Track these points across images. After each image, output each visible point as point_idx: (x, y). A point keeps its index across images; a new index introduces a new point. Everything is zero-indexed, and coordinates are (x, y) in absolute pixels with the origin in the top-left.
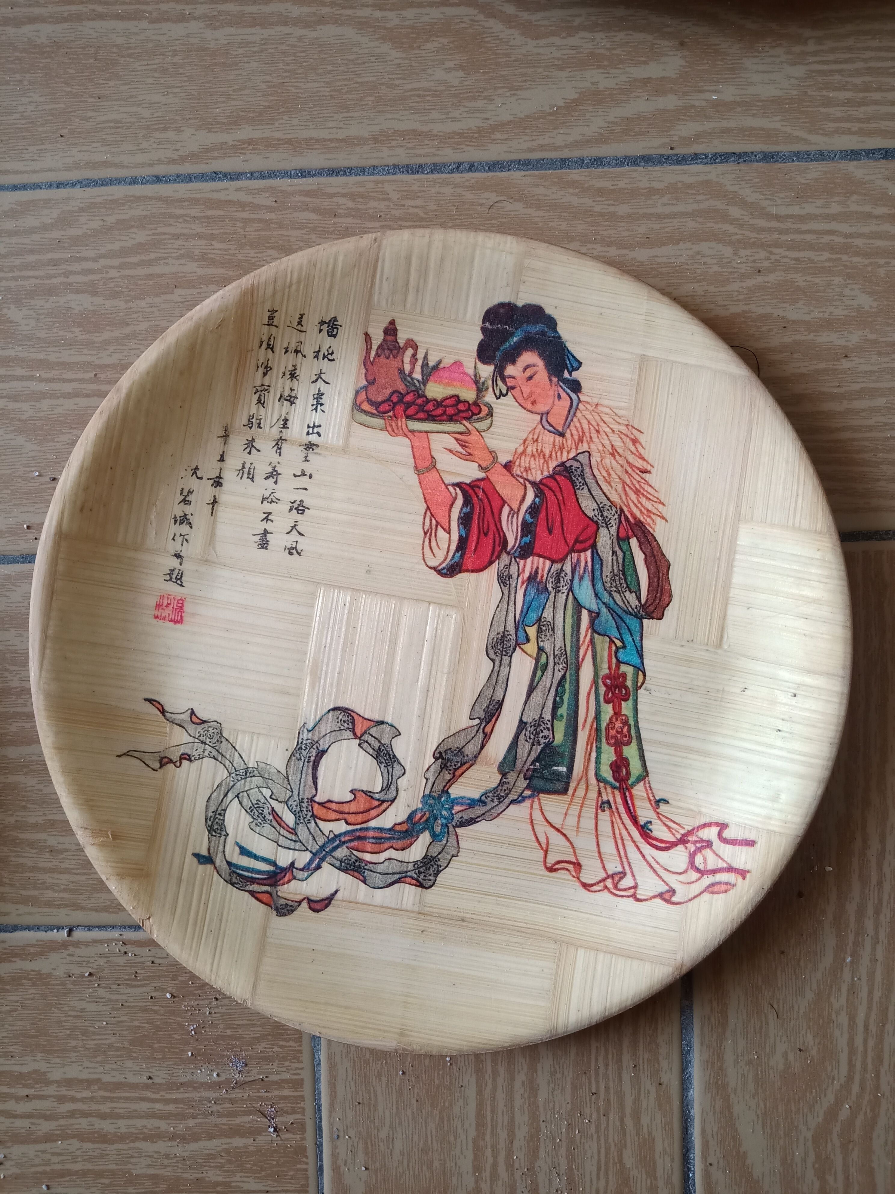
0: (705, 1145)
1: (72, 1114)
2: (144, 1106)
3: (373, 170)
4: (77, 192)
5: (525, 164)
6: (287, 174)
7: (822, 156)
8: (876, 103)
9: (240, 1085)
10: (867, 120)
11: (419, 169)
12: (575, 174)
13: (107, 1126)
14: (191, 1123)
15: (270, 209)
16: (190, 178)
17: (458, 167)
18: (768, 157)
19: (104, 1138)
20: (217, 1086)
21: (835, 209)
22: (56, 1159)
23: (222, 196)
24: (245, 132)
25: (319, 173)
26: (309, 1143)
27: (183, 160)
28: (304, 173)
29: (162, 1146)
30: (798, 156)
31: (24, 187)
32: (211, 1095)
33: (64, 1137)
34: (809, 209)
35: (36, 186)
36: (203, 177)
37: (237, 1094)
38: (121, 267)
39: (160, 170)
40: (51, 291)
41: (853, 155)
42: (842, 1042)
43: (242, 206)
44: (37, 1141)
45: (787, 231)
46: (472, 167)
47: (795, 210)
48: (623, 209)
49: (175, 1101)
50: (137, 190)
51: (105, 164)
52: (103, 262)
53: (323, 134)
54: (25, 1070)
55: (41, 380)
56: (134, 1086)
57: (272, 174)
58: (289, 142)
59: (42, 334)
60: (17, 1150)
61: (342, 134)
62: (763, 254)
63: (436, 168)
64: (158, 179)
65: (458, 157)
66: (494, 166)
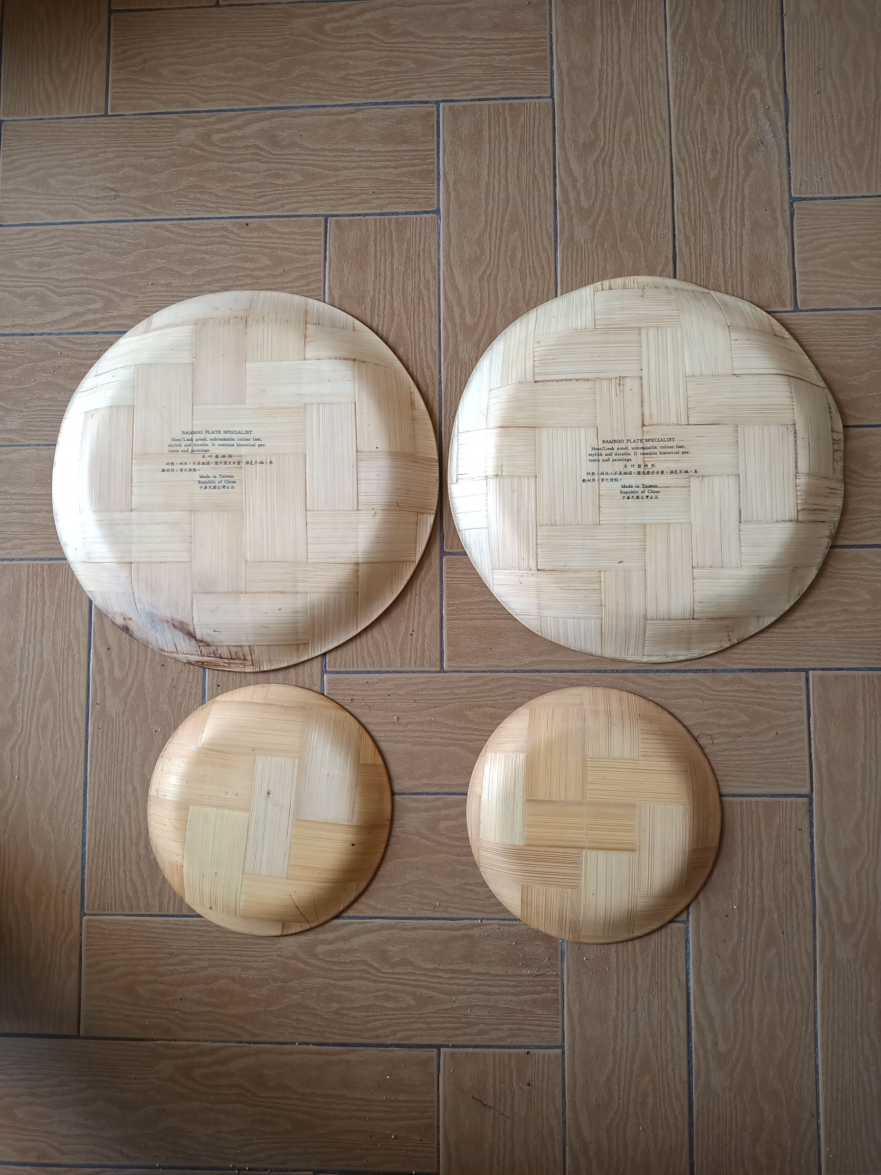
0: (695, 1003)
1: (479, 985)
2: (504, 983)
3: (584, 671)
4: (489, 674)
5: (634, 671)
6: (557, 671)
7: (731, 671)
8: (749, 654)
9: (537, 975)
10: (747, 659)
11: (600, 671)
12: (650, 675)
13: (491, 989)
14: (520, 989)
15: (551, 683)
16: (525, 672)
17: (612, 671)
18: (714, 671)
19: (490, 994)
20: (529, 976)
21: (736, 688)
22: (473, 1001)
23: (536, 678)
24: (543, 658)
25: (567, 671)
26: (560, 998)
27: (523, 666)
28: (562, 671)
29: (510, 997)
30: (724, 671)
31: (471, 672)
32: (527, 979)
33: (476, 993)
34: (727, 688)
35: (476, 672)
36: (530, 671)
37: (536, 979)
38: (504, 699)
39: (516, 668)
40: (480, 706)
41: (742, 671)
42: (742, 968)
43: (543, 681)
44: (467, 994)
45: (720, 696)
46: (617, 672)
47: (722, 689)
48: (666, 687)
49: (514, 981)
50: (509, 674)
51: (498, 666)
52: (497, 697)
53: (569, 659)
54: (463, 969)
55: (476, 735)
56: (501, 975)
57: (552, 671)
58: (557, 661)
59: (477, 720)
60: (460, 997)
61: (574, 660)
62: (712, 703)
63: (605, 671)
64: (515, 671)
65: (612, 668)
66: (624, 671)
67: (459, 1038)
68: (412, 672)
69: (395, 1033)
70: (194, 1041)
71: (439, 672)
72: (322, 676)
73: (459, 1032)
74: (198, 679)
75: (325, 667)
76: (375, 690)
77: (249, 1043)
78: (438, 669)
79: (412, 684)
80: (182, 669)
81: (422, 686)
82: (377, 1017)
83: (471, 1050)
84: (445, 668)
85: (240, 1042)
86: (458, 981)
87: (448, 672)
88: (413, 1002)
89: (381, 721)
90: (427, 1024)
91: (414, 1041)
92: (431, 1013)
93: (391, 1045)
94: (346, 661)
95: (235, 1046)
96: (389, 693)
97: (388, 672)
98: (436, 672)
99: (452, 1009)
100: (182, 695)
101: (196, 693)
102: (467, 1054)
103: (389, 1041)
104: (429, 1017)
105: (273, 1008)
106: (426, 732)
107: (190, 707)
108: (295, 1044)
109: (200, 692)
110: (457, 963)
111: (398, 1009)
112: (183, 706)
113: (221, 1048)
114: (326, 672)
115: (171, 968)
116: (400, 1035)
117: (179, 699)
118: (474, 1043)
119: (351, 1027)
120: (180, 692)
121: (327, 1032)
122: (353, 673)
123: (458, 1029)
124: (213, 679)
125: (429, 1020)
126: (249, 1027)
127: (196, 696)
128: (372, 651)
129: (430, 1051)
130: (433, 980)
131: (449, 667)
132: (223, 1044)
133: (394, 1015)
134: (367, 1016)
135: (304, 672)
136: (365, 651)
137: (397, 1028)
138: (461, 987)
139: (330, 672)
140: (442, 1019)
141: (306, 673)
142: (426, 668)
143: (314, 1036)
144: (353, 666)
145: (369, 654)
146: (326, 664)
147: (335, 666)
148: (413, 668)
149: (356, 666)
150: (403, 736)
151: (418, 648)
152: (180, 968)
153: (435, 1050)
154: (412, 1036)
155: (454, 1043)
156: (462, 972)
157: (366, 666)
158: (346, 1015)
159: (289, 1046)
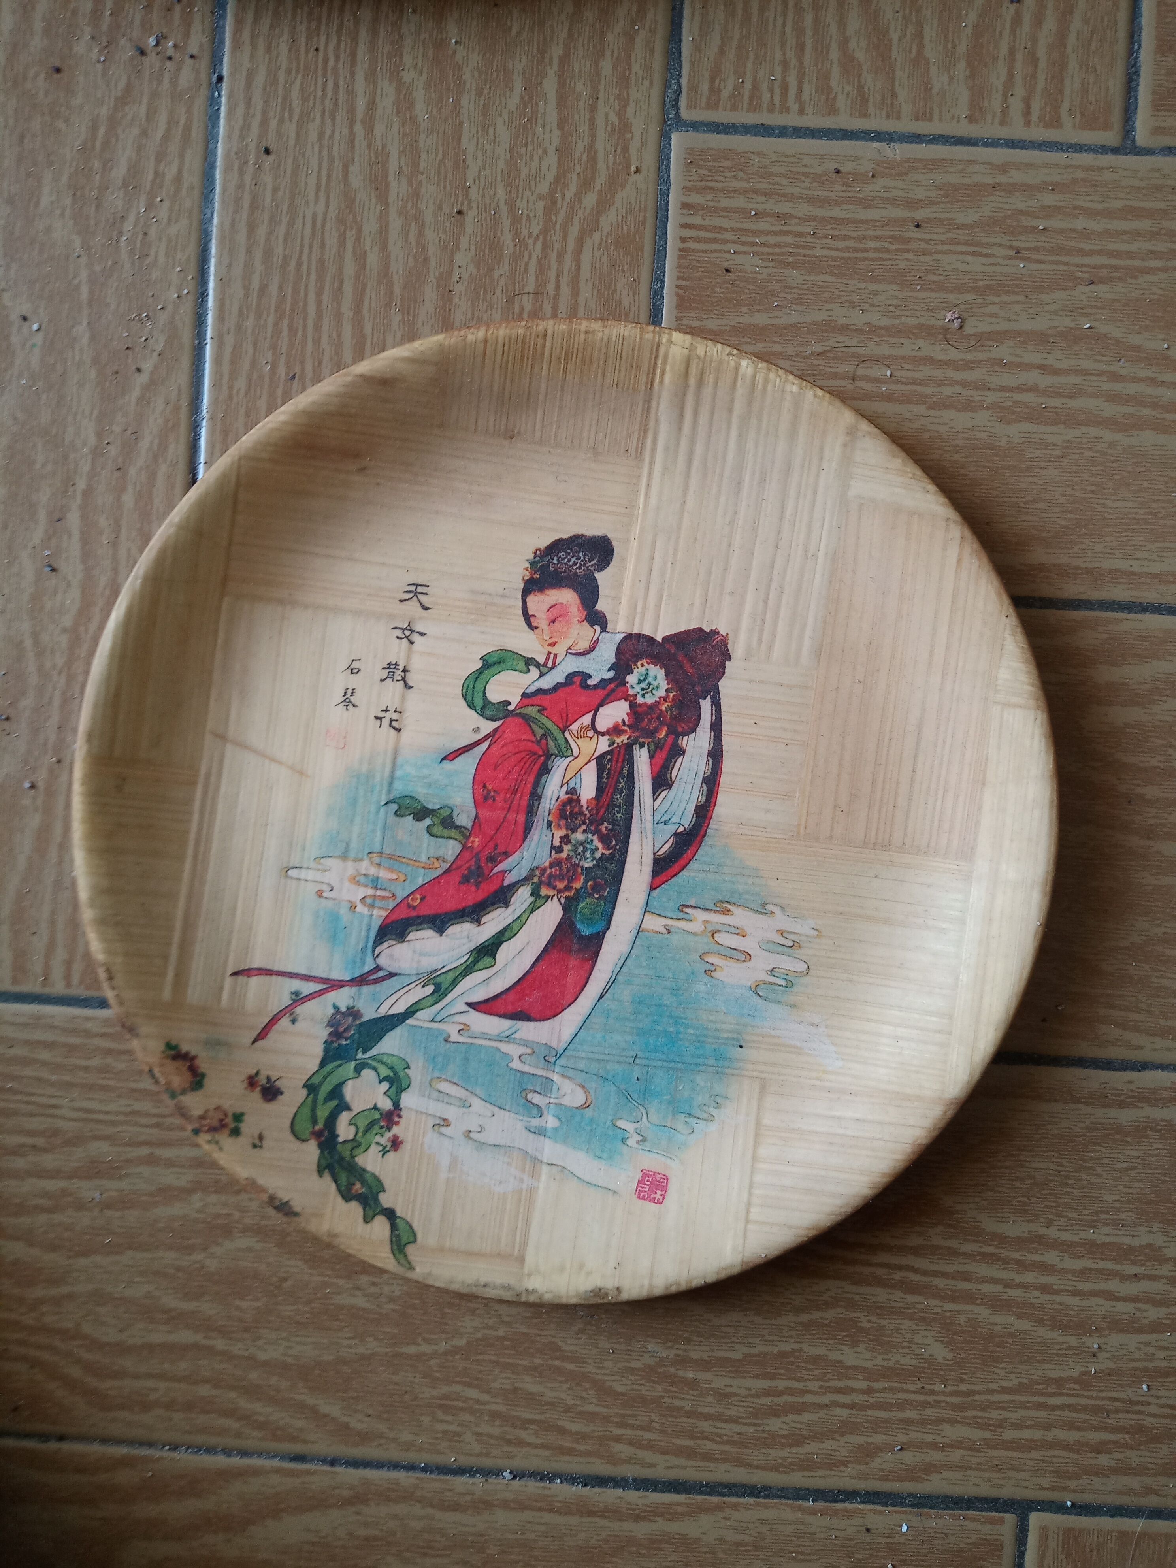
67: (1097, 1482)
68: (1012, 144)
69: (868, 1452)
70: (130, 1442)
71: (1115, 151)
72: (665, 137)
73: (1103, 1460)
74: (187, 129)
75: (676, 106)
76: (865, 202)
77: (333, 1463)
78: (1111, 137)
79: (1011, 189)
80: (129, 88)
81: (1050, 199)
82: (808, 1398)
83: (1138, 1525)
84: (1141, 137)
85: (300, 1458)
86: (1113, 1285)
87: (1149, 152)
88: (940, 1353)
89: (885, 322)
90: (986, 1427)
91: (935, 1485)
92: (1004, 1390)
93: (850, 1495)
94: (755, 88)
95: (278, 1471)
96: (920, 214)
97: (917, 138)
98: (1104, 150)
99: (1084, 1381)
100: (125, 185)
101: (178, 179)
102: (1124, 1535)
103: (844, 1479)
104: (997, 1406)
105: (425, 1348)
106: (1056, 372)
107: (153, 232)
108: (499, 1473)
109: (192, 179)
110: (1115, 1223)
111: (886, 1373)
112: (128, 226)
113: (226, 1475)
114: (681, 124)
115: (52, 1185)
116: (885, 1461)
117: (115, 199)
118: (1152, 1501)
119: (706, 1426)
120: (119, 172)
121: (618, 1439)
122: (783, 132)
123: (1099, 1449)
124: (246, 127)
125: (995, 1414)
126: (332, 1408)
127: (178, 190)
128: (860, 55)
129: (991, 1521)
130: (1019, 1279)
131: (1158, 131)
132: (236, 1461)
133: (869, 1391)
134: (767, 1393)
135: (592, 121)
136: (834, 54)
137: (878, 1439)
138: (1121, 1307)
139: (696, 126)
140: (1042, 1414)
141: (600, 121)
142: (1069, 133)
143: (570, 1452)
144: (785, 109)
145: (849, 65)
146: (679, 92)
147: (713, 105)
148: (1018, 131)
149: (795, 107)
150: (964, 384)
151: (1041, 53)
152: (88, 1190)
153: (1010, 1519)
154: (931, 1468)
155: (1087, 1498)
156: (1127, 1253)
157: (833, 110)
158: (693, 1384)
159: (479, 1479)
